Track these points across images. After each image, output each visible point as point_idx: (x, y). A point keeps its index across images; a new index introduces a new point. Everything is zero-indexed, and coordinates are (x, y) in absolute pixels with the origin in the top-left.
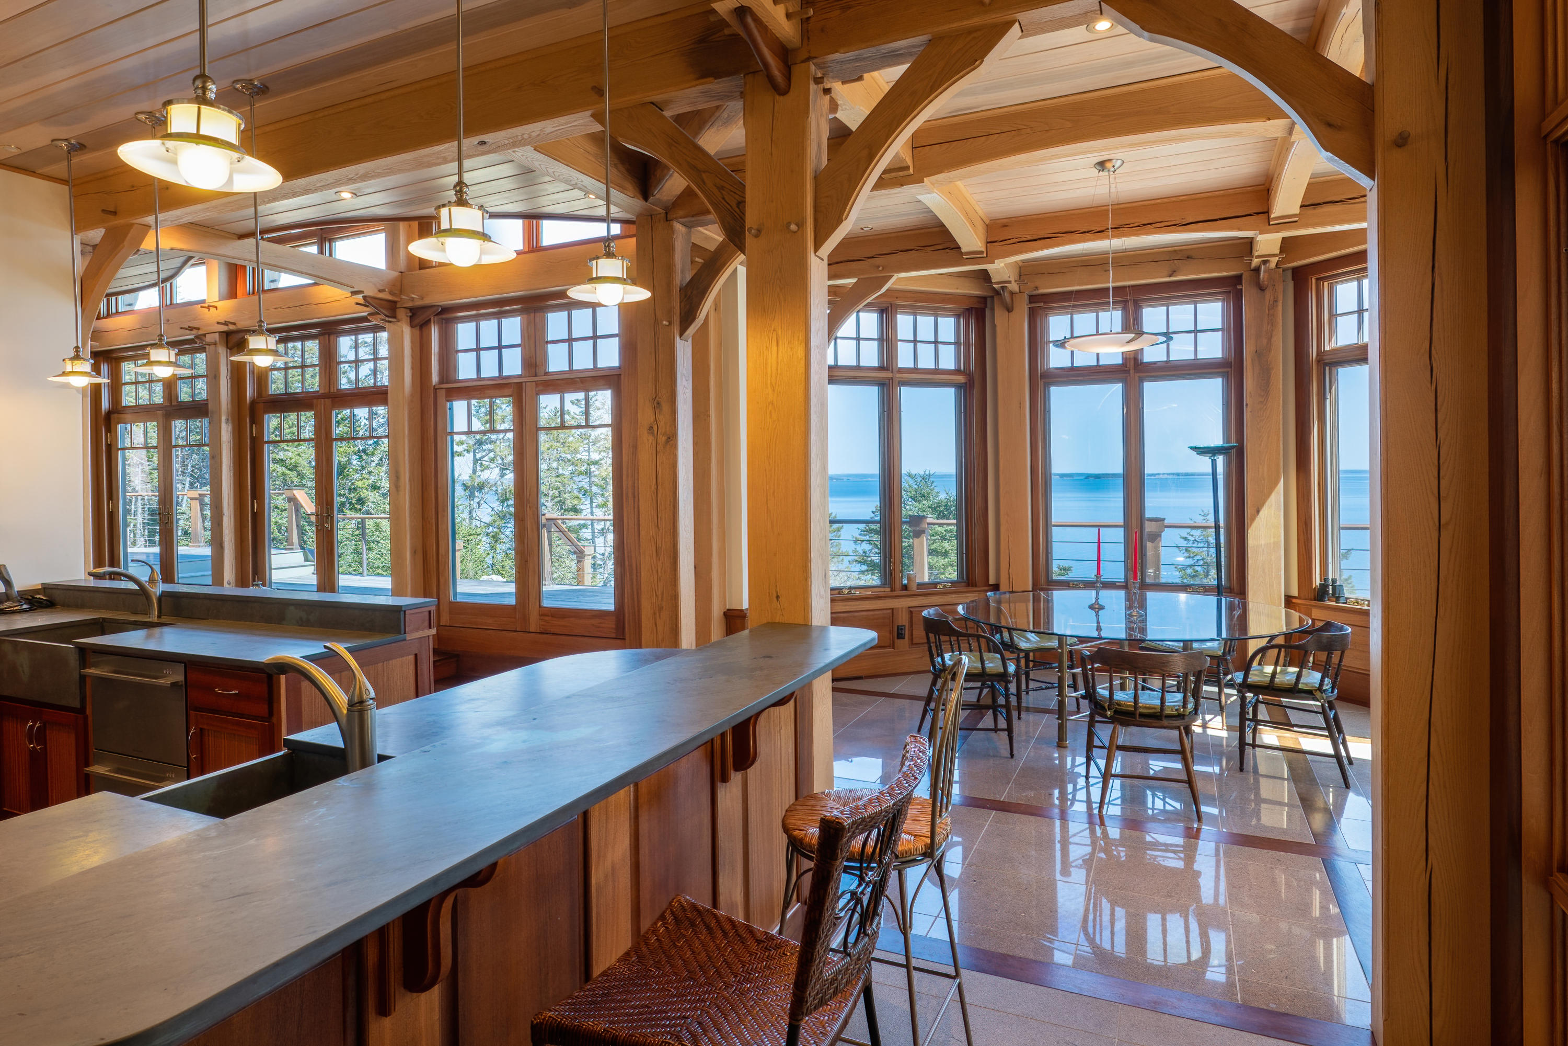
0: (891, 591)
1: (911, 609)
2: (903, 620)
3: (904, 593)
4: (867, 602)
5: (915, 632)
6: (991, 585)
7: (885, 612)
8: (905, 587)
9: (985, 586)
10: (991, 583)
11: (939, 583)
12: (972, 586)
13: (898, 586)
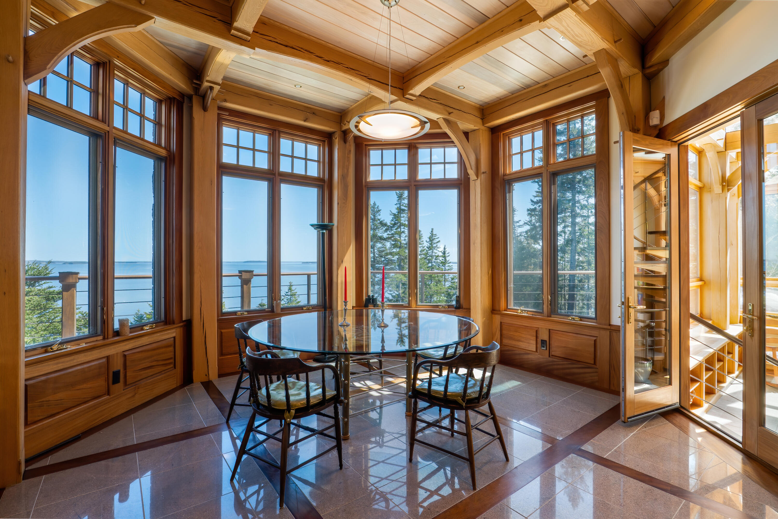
0: (104, 339)
1: (126, 353)
2: (117, 365)
3: (116, 338)
4: (83, 355)
5: (128, 374)
6: (184, 321)
7: (101, 361)
8: (117, 333)
9: (180, 323)
10: (184, 319)
11: (145, 325)
12: (170, 324)
13: (111, 333)
